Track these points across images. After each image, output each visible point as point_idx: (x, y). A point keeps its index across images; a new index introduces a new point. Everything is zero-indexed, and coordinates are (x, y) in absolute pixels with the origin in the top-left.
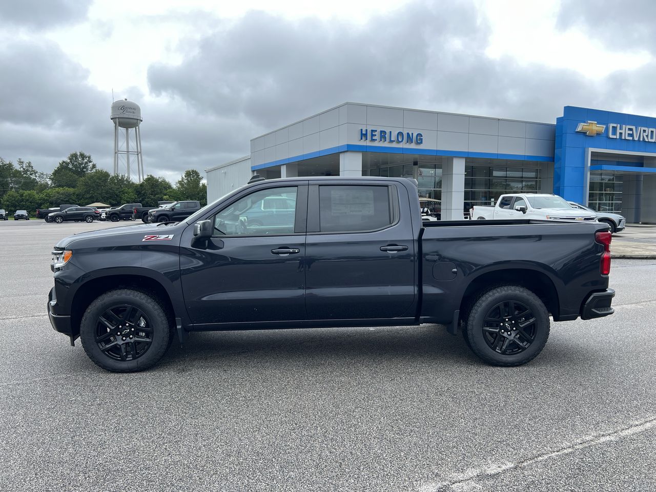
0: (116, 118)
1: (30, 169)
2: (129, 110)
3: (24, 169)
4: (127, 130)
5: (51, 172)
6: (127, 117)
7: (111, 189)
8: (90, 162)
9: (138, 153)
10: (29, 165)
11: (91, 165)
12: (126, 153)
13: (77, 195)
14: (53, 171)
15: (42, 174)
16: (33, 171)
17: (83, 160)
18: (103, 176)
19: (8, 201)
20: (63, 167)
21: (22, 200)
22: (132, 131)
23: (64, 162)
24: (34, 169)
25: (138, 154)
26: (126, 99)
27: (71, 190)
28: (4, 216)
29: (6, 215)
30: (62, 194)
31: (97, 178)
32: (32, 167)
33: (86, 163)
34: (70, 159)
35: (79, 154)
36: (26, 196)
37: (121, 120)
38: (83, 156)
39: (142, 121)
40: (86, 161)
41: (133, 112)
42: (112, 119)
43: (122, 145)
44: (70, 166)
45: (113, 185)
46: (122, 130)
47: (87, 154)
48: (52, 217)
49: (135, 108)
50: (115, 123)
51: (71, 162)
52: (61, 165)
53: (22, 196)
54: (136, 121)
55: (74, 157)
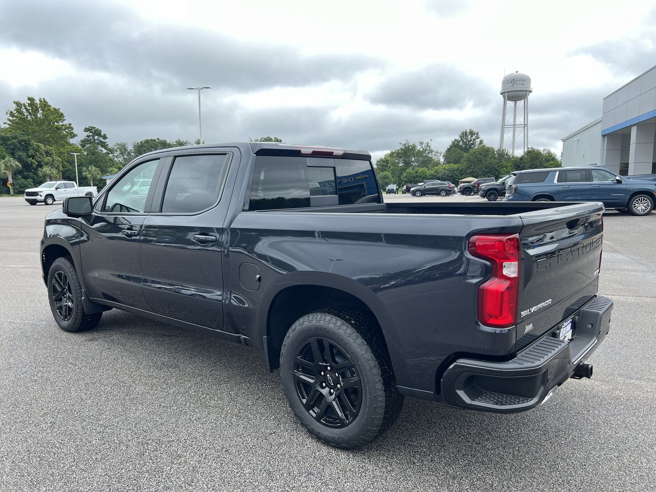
0: (505, 92)
1: (428, 148)
2: (518, 82)
3: (423, 149)
4: (515, 103)
5: (444, 150)
6: (517, 89)
7: (490, 164)
8: (477, 138)
9: (525, 125)
10: (428, 145)
11: (478, 141)
12: (512, 126)
13: (461, 171)
14: (446, 149)
15: (437, 152)
16: (431, 150)
17: (472, 137)
18: (486, 152)
19: (406, 177)
20: (455, 145)
21: (417, 176)
22: (521, 103)
23: (456, 140)
24: (431, 148)
25: (524, 127)
26: (517, 72)
27: (456, 166)
28: (395, 190)
29: (396, 189)
30: (448, 170)
31: (479, 154)
32: (429, 147)
33: (474, 139)
34: (461, 137)
35: (468, 131)
36: (420, 173)
37: (509, 93)
38: (472, 133)
39: (531, 92)
40: (474, 137)
41: (523, 84)
42: (501, 94)
43: (509, 119)
44: (461, 144)
45: (493, 160)
46: (510, 104)
47: (475, 131)
48: (413, 191)
49: (525, 80)
50: (504, 98)
51: (461, 139)
52: (453, 143)
53: (417, 172)
54: (524, 93)
55: (464, 135)
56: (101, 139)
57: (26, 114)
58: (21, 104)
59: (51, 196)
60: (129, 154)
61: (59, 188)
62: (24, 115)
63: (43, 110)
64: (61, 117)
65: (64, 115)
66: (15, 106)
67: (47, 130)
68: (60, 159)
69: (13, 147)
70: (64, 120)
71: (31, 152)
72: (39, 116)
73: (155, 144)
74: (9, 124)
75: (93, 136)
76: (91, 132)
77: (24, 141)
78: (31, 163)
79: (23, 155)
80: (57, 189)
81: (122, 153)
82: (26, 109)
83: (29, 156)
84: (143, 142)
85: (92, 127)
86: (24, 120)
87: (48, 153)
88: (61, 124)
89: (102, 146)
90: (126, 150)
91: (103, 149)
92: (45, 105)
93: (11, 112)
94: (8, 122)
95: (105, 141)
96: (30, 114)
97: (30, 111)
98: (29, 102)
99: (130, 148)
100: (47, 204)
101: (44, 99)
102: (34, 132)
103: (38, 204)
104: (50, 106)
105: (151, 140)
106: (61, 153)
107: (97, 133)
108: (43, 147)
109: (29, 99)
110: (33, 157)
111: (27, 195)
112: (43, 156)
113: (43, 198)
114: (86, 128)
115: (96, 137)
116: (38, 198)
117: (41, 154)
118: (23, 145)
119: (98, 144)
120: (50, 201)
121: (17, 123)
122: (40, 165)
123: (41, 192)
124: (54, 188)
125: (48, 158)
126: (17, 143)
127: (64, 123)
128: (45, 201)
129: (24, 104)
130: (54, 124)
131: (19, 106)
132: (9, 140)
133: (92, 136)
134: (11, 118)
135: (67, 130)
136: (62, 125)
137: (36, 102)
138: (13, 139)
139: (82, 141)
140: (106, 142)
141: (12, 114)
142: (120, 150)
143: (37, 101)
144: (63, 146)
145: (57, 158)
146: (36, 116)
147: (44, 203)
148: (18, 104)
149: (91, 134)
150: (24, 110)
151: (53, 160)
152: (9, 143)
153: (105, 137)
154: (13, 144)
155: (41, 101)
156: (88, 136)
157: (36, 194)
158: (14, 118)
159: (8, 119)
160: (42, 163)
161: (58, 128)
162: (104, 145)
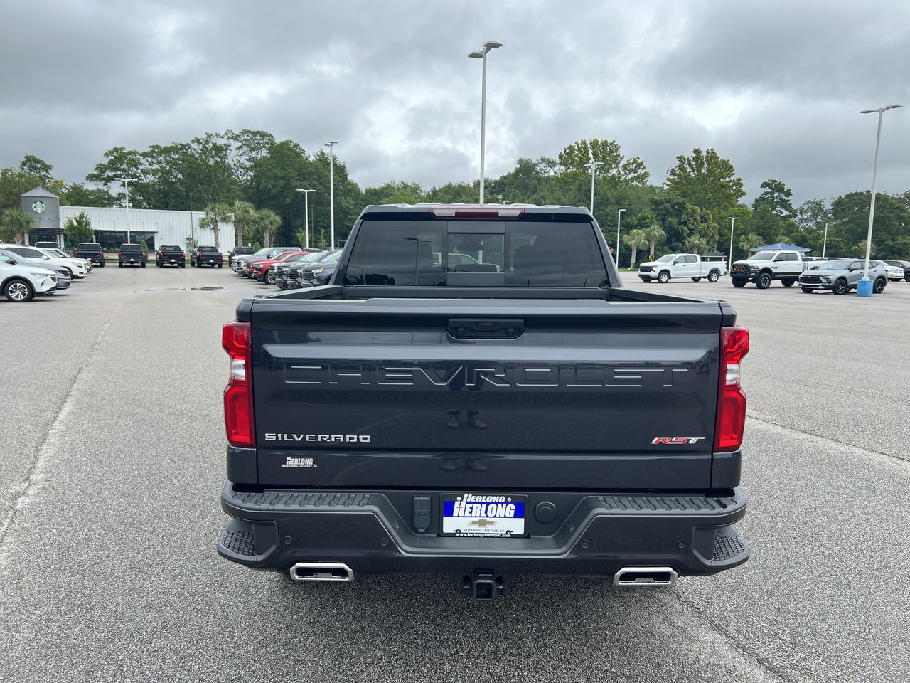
56: (783, 196)
57: (688, 170)
58: (685, 159)
59: (666, 272)
60: (825, 215)
61: (677, 262)
62: (686, 172)
63: (709, 164)
64: (729, 170)
65: (734, 168)
66: (678, 162)
67: (710, 188)
68: (717, 226)
69: (664, 211)
70: (733, 174)
71: (684, 217)
72: (703, 171)
73: (861, 200)
74: (668, 185)
75: (772, 193)
76: (769, 188)
77: (677, 204)
78: (682, 231)
79: (673, 220)
80: (674, 263)
81: (814, 215)
82: (689, 164)
83: (680, 223)
84: (843, 197)
85: (772, 181)
86: (687, 178)
87: (704, 219)
88: (728, 180)
89: (783, 206)
90: (821, 210)
91: (783, 210)
92: (712, 156)
93: (673, 169)
94: (668, 182)
95: (787, 199)
96: (693, 170)
97: (694, 166)
98: (694, 155)
99: (828, 206)
100: (660, 282)
101: (712, 150)
102: (694, 192)
103: (652, 281)
104: (718, 158)
105: (857, 193)
106: (721, 217)
107: (778, 187)
108: (699, 210)
109: (695, 151)
110: (685, 223)
111: (641, 271)
112: (697, 221)
113: (656, 274)
114: (764, 183)
115: (776, 194)
116: (652, 274)
117: (695, 219)
118: (676, 210)
119: (777, 203)
120: (664, 278)
121: (677, 183)
122: (691, 233)
123: (656, 266)
124: (671, 262)
125: (703, 224)
126: (670, 208)
127: (732, 178)
128: (658, 278)
129: (688, 158)
130: (719, 180)
131: (682, 161)
132: (662, 204)
133: (770, 192)
134: (672, 177)
135: (734, 188)
136: (728, 182)
137: (702, 155)
138: (666, 202)
139: (757, 201)
140: (789, 201)
141: (673, 173)
142: (812, 210)
143: (704, 154)
144: (726, 208)
145: (714, 224)
146: (699, 171)
147: (657, 281)
148: (681, 159)
149: (770, 190)
150: (687, 166)
151: (708, 227)
152: (661, 207)
153: (788, 193)
154: (665, 209)
155: (708, 153)
156: (766, 194)
157: (649, 269)
158: (675, 177)
159: (669, 180)
160: (695, 232)
161: (723, 186)
162: (785, 204)
